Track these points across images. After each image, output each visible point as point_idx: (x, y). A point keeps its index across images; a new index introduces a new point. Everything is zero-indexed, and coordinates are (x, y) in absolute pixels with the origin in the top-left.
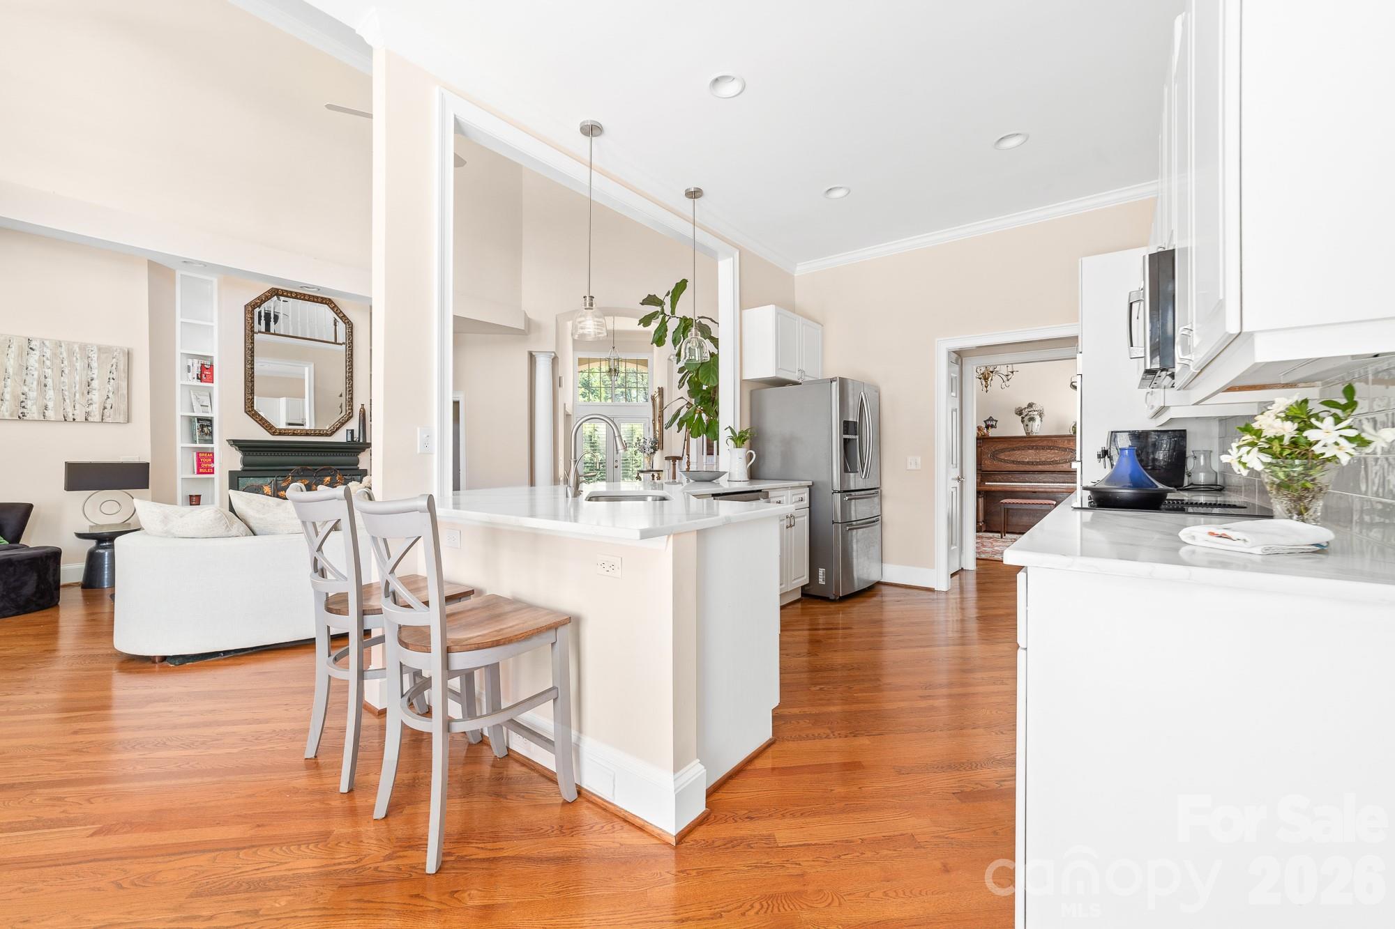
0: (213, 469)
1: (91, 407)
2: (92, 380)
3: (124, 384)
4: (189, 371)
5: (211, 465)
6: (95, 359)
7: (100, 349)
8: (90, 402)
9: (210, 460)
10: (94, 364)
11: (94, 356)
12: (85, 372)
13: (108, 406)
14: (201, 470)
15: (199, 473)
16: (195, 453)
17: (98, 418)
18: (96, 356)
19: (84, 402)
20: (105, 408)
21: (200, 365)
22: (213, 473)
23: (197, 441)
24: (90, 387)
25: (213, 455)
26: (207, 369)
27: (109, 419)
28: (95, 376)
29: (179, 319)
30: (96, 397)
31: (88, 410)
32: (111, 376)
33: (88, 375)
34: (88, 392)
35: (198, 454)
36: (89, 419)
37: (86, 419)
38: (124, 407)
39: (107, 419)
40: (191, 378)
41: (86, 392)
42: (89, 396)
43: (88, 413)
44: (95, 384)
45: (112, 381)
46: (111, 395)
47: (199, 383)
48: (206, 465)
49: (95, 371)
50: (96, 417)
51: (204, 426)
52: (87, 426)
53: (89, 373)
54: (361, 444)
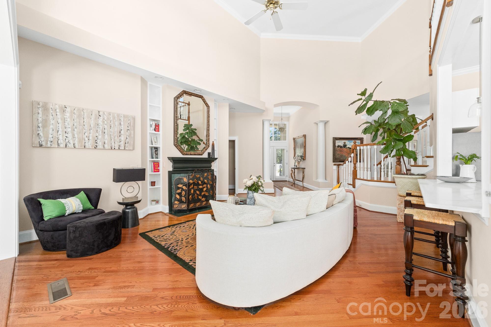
0: (159, 169)
1: (121, 142)
2: (121, 130)
3: (132, 132)
4: (151, 127)
5: (158, 168)
6: (122, 121)
7: (124, 116)
8: (120, 140)
9: (158, 166)
10: (122, 123)
11: (122, 119)
12: (119, 126)
13: (127, 143)
14: (155, 170)
15: (154, 172)
16: (153, 163)
17: (123, 148)
18: (123, 119)
19: (118, 141)
20: (126, 143)
21: (155, 124)
22: (159, 172)
23: (154, 157)
24: (120, 134)
25: (159, 164)
26: (157, 126)
27: (127, 148)
28: (122, 129)
29: (148, 104)
30: (123, 138)
31: (120, 144)
32: (128, 128)
33: (120, 128)
34: (120, 136)
35: (154, 163)
36: (120, 148)
37: (119, 148)
38: (132, 143)
39: (126, 148)
40: (152, 130)
41: (119, 136)
42: (120, 138)
43: (119, 146)
44: (122, 132)
45: (128, 131)
46: (128, 137)
47: (154, 132)
48: (156, 168)
49: (122, 126)
50: (122, 148)
51: (155, 150)
52: (119, 151)
53: (120, 127)
54: (213, 158)
